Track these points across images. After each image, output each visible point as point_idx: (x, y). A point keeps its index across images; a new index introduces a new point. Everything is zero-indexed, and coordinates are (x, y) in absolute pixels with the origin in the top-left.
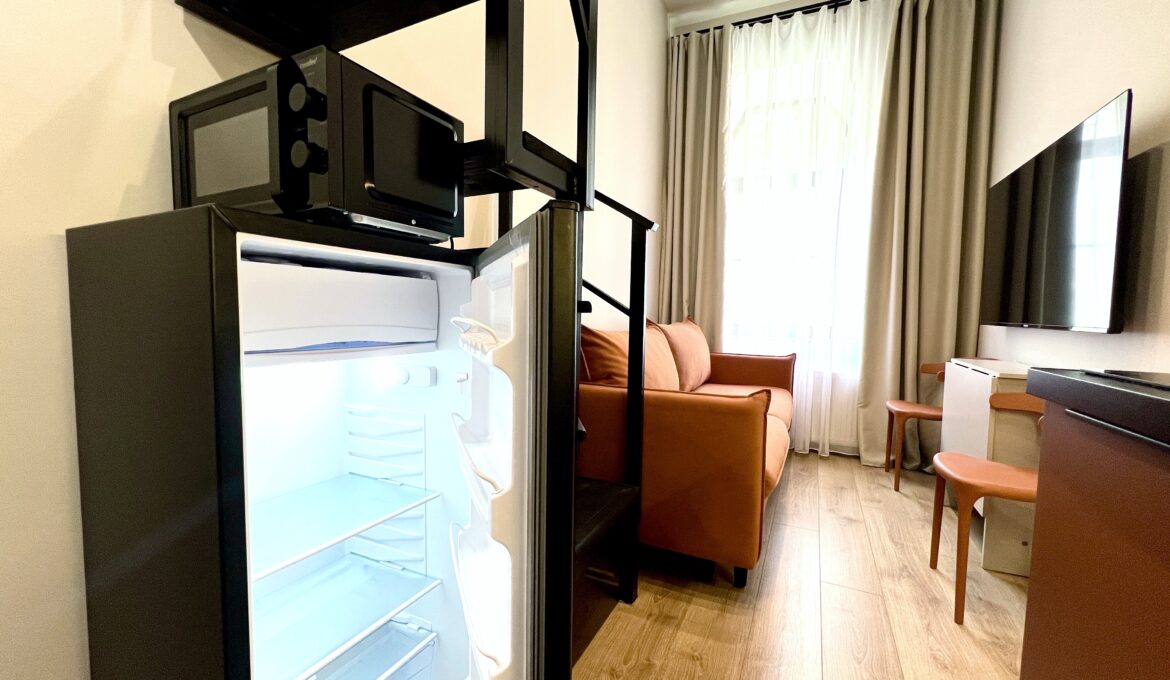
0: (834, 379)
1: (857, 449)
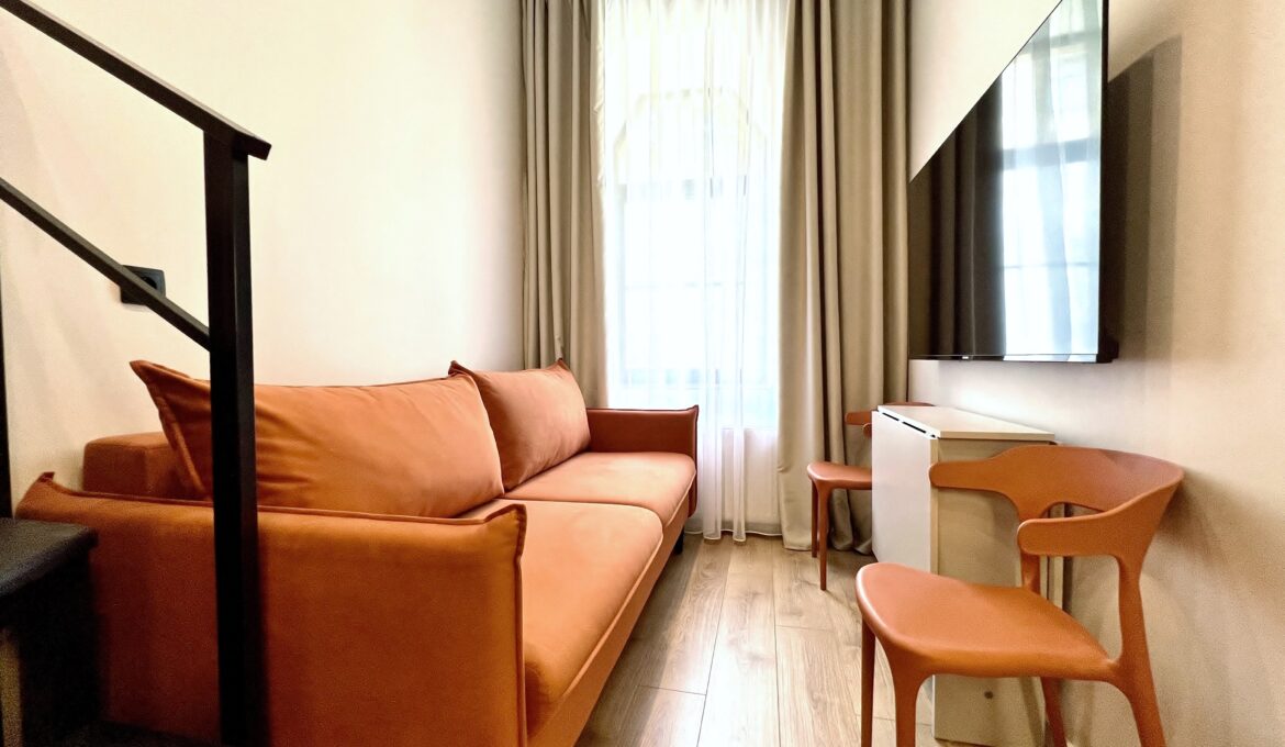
0: (748, 438)
1: (779, 527)
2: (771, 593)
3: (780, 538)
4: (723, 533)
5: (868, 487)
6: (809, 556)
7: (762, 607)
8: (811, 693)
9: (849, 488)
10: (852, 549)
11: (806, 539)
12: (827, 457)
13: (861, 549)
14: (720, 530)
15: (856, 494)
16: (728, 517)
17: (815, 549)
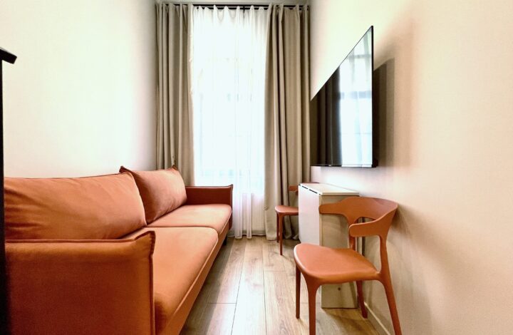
0: (252, 197)
1: (264, 231)
2: (262, 258)
3: (265, 236)
4: (243, 235)
5: (297, 214)
6: (276, 242)
7: (258, 264)
8: (277, 296)
9: (290, 215)
10: (291, 238)
11: (275, 236)
12: (282, 203)
13: (295, 238)
14: (241, 234)
15: (293, 217)
16: (245, 229)
17: (278, 239)
